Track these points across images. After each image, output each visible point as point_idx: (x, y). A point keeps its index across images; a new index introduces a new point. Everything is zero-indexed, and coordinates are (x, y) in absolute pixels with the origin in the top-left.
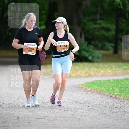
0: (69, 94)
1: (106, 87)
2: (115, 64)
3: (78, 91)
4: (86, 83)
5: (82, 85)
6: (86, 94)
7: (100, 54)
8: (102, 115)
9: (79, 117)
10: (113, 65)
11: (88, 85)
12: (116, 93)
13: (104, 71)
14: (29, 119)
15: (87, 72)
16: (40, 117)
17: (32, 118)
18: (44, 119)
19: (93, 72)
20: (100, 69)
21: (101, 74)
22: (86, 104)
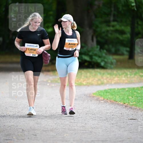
0: (79, 104)
1: (121, 96)
2: (131, 71)
3: (89, 100)
4: (98, 91)
5: (94, 94)
6: (98, 104)
7: (114, 59)
8: (116, 127)
9: (90, 130)
10: (128, 72)
11: (100, 93)
12: (131, 103)
13: (118, 79)
14: (35, 132)
15: (99, 80)
16: (47, 130)
17: (38, 131)
18: (52, 131)
19: (106, 79)
20: (114, 76)
21: (115, 82)
22: (98, 115)
